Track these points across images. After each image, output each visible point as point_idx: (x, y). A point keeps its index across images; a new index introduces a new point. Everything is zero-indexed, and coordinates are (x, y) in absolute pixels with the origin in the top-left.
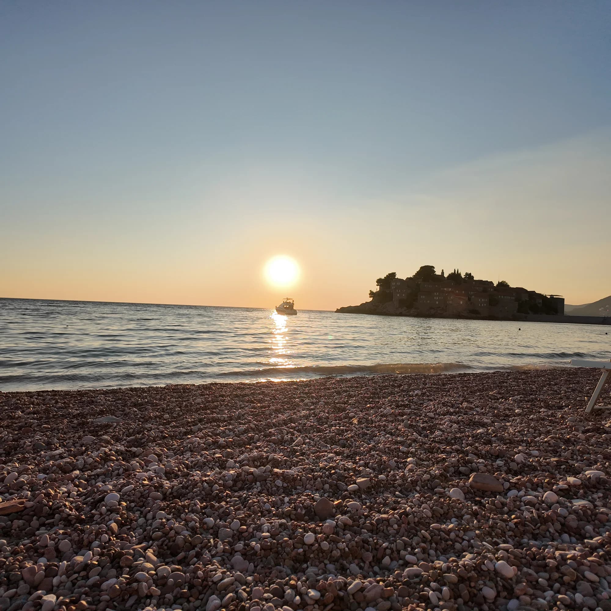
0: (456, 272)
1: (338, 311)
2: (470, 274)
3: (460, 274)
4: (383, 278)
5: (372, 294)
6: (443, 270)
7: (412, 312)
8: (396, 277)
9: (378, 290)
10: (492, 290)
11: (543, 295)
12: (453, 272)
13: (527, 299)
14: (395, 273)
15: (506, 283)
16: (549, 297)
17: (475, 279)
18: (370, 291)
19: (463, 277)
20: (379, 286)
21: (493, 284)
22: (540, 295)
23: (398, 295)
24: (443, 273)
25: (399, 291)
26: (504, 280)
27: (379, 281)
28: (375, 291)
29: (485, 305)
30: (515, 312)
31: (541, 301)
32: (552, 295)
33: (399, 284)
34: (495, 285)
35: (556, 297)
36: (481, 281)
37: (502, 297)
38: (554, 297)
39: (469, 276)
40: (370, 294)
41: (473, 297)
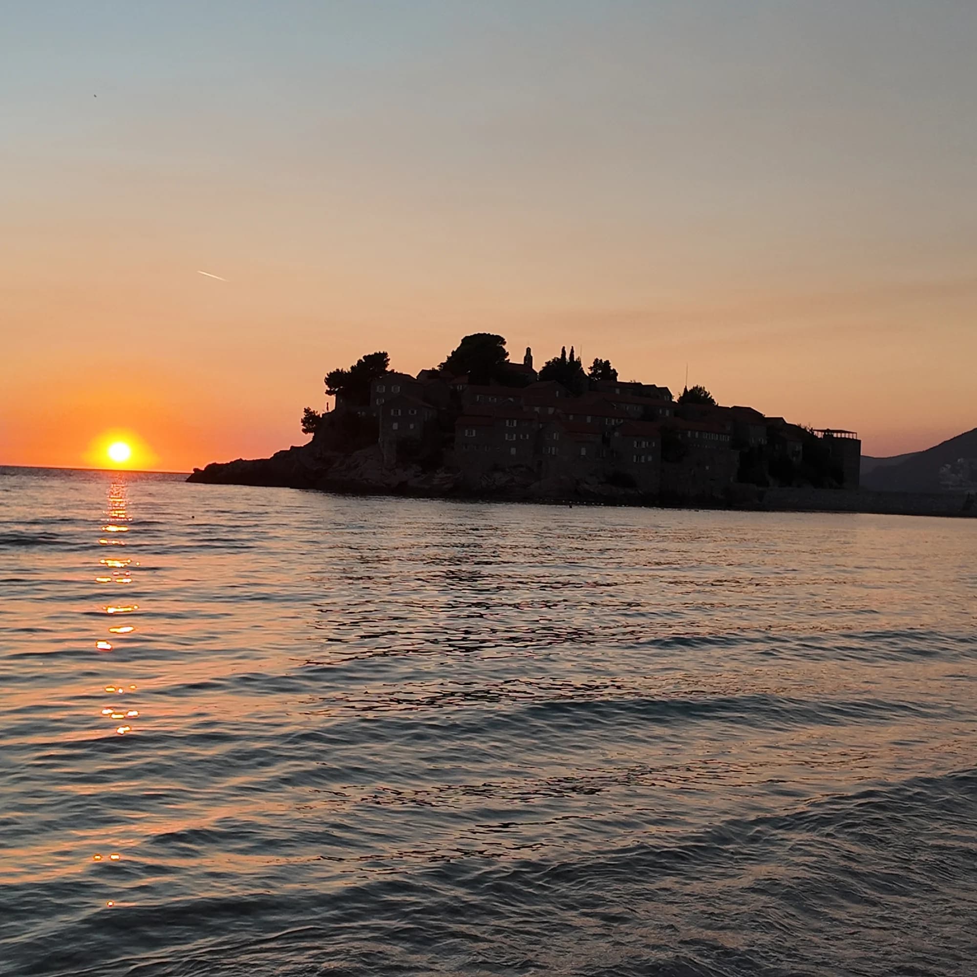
0: (567, 357)
1: (199, 477)
2: (607, 362)
3: (578, 363)
4: (347, 369)
5: (311, 421)
6: (529, 350)
7: (436, 482)
8: (388, 369)
9: (332, 407)
10: (667, 413)
11: (805, 430)
12: (560, 357)
13: (764, 442)
14: (385, 354)
15: (706, 394)
16: (820, 435)
17: (619, 379)
18: (307, 411)
19: (587, 372)
20: (334, 397)
21: (671, 397)
22: (797, 430)
23: (395, 426)
24: (528, 358)
25: (396, 412)
26: (700, 385)
27: (335, 380)
28: (320, 411)
29: (650, 459)
30: (732, 479)
31: (799, 447)
32: (828, 430)
33: (396, 389)
34: (675, 400)
35: (839, 435)
36: (636, 387)
37: (697, 434)
38: (835, 435)
39: (603, 369)
40: (304, 422)
41: (617, 434)
